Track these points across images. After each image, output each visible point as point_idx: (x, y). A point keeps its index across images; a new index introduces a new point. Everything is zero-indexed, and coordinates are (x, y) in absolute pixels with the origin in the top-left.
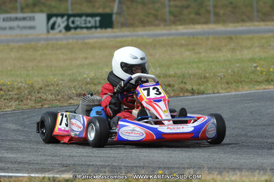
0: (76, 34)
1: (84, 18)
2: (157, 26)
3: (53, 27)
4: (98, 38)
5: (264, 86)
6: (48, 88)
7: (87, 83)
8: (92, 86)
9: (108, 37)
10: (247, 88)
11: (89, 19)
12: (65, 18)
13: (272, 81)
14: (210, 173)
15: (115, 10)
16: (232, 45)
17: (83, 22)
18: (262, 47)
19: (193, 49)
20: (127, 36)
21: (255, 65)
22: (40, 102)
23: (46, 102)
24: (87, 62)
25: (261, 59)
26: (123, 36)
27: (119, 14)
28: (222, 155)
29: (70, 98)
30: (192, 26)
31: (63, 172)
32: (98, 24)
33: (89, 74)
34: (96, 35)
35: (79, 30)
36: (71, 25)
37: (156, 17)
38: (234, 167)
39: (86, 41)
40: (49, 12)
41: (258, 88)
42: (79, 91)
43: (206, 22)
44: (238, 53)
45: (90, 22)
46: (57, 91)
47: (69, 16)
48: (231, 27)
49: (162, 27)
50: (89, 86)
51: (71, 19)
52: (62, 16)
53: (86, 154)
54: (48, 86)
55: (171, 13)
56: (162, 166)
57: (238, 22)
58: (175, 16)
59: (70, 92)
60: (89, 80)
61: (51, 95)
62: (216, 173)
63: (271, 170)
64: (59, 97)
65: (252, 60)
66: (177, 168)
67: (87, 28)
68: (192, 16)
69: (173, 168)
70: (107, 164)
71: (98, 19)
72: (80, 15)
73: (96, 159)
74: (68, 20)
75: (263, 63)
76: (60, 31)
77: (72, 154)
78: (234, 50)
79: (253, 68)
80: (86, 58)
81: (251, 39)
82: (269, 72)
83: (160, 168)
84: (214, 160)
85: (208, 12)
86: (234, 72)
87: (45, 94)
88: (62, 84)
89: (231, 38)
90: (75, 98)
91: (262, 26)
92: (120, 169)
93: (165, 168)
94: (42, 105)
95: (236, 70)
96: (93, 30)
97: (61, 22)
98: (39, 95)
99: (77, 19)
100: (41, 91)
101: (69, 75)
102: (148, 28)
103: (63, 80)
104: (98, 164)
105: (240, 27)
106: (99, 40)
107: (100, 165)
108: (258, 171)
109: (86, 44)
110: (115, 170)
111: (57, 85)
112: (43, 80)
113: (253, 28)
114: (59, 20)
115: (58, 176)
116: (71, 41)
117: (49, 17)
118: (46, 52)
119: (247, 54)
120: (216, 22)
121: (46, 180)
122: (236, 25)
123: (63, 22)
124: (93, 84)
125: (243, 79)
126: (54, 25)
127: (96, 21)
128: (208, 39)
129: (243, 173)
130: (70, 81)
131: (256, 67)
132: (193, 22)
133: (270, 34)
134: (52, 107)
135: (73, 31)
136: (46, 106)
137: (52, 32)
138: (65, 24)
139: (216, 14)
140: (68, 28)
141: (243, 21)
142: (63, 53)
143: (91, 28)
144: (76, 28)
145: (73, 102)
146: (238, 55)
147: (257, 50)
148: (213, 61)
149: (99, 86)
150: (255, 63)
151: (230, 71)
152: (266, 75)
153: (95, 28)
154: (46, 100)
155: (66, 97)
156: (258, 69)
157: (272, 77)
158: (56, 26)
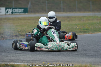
1: (18, 9)
2: (43, 12)
5: (79, 34)
7: (19, 32)
8: (21, 32)
11: (20, 10)
12: (12, 9)
15: (29, 7)
16: (69, 19)
17: (18, 11)
18: (79, 20)
21: (76, 26)
24: (19, 24)
25: (78, 24)
29: (13, 37)
31: (11, 62)
32: (23, 11)
33: (19, 29)
37: (43, 9)
40: (6, 7)
42: (16, 34)
43: (60, 11)
44: (71, 22)
46: (8, 34)
47: (13, 9)
49: (45, 13)
50: (19, 33)
52: (10, 8)
54: (5, 32)
55: (48, 8)
56: (44, 60)
57: (71, 12)
59: (13, 35)
60: (19, 30)
64: (9, 36)
66: (50, 61)
67: (19, 13)
68: (55, 9)
69: (48, 61)
70: (25, 59)
71: (23, 10)
75: (79, 26)
76: (10, 14)
77: (13, 56)
78: (69, 21)
79: (76, 27)
80: (18, 23)
83: (43, 61)
87: (4, 35)
89: (68, 17)
90: (15, 37)
92: (30, 61)
93: (45, 61)
94: (3, 39)
95: (70, 28)
96: (21, 13)
97: (10, 11)
98: (2, 35)
99: (15, 9)
101: (13, 29)
103: (11, 30)
104: (22, 59)
111: (9, 32)
115: (9, 63)
117: (6, 9)
120: (64, 11)
121: (5, 65)
127: (22, 11)
130: (13, 31)
131: (77, 27)
136: (5, 39)
137: (7, 14)
139: (63, 9)
142: (11, 21)
144: (15, 13)
147: (77, 21)
149: (23, 33)
150: (76, 25)
151: (68, 28)
152: (80, 30)
153: (22, 13)
154: (5, 37)
155: (11, 36)
156: (77, 28)
157: (82, 31)
158: (8, 12)
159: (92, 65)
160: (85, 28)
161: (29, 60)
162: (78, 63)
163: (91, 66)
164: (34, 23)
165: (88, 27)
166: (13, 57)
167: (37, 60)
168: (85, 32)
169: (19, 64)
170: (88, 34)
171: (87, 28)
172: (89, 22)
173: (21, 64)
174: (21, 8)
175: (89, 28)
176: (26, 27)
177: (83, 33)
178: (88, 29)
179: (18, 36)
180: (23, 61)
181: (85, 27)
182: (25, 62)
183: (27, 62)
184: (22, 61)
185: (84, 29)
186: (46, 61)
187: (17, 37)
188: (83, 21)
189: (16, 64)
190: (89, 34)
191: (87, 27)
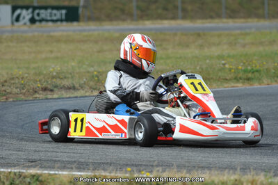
0: (42, 27)
1: (49, 11)
2: (124, 20)
3: (18, 19)
4: (63, 31)
5: (233, 84)
6: (13, 82)
8: (58, 80)
9: (74, 31)
10: (215, 85)
11: (55, 11)
12: (30, 10)
13: (241, 78)
14: (178, 172)
15: (82, 3)
16: (200, 41)
17: (48, 15)
18: (230, 44)
19: (161, 45)
20: (94, 30)
21: (223, 62)
22: (4, 95)
23: (11, 95)
24: (53, 55)
25: (229, 56)
26: (89, 30)
27: (85, 7)
28: (190, 153)
29: (36, 92)
30: (159, 21)
31: (29, 167)
32: (64, 17)
33: (54, 68)
34: (62, 28)
35: (44, 23)
36: (37, 18)
37: (123, 11)
38: (202, 165)
39: (52, 34)
40: (14, 4)
41: (226, 85)
42: (45, 85)
43: (174, 18)
44: (206, 50)
45: (55, 15)
46: (22, 84)
47: (35, 8)
48: (199, 24)
49: (129, 21)
50: (54, 80)
51: (37, 11)
52: (27, 8)
53: (52, 150)
54: (13, 79)
55: (138, 7)
56: (129, 163)
57: (206, 19)
58: (142, 11)
59: (35, 86)
60: (55, 74)
61: (17, 88)
62: (185, 171)
63: (241, 169)
64: (24, 91)
65: (220, 57)
66: (145, 165)
67: (53, 21)
68: (160, 11)
69: (141, 165)
70: (73, 160)
71: (64, 12)
72: (46, 8)
73: (61, 154)
74: (33, 12)
75: (232, 60)
76: (25, 24)
77: (37, 149)
78: (201, 46)
79: (222, 66)
80: (51, 52)
81: (219, 36)
82: (237, 69)
83: (127, 165)
84: (182, 159)
85: (176, 7)
86: (202, 69)
87: (10, 87)
88: (27, 77)
89: (199, 35)
90: (41, 92)
91: (230, 23)
92: (87, 165)
94: (6, 99)
95: (204, 67)
96: (59, 23)
97: (26, 14)
98: (4, 88)
99: (42, 11)
100: (6, 84)
101: (34, 68)
102: (115, 23)
103: (28, 74)
104: (64, 160)
105: (208, 24)
106: (65, 33)
107: (67, 161)
108: (227, 171)
109: (51, 37)
110: (82, 167)
111: (22, 78)
112: (7, 73)
113: (221, 25)
114: (24, 12)
115: (24, 171)
116: (36, 34)
117: (14, 9)
118: (11, 44)
119: (215, 51)
120: (184, 18)
121: (12, 175)
122: (204, 21)
123: (28, 14)
124: (59, 78)
125: (211, 76)
126: (18, 17)
127: (61, 14)
128: (175, 35)
129: (213, 172)
130: (35, 74)
131: (224, 64)
132: (161, 17)
133: (238, 32)
134: (17, 101)
135: (38, 24)
136: (11, 100)
137: (16, 24)
138: (30, 16)
139: (184, 10)
140: (33, 21)
141: (211, 17)
142: (28, 46)
143: (57, 21)
144: (41, 21)
145: (38, 96)
146: (206, 51)
147: (225, 47)
148: (181, 58)
149: (65, 80)
150: (224, 60)
151: (198, 68)
152: (235, 72)
153: (61, 21)
154: (10, 93)
155: (31, 91)
156: (227, 66)
157: (241, 75)
158: (21, 18)
159: (271, 178)
160: (249, 68)
161: (83, 160)
162: (231, 172)
163: (270, 180)
164: (99, 52)
165: (258, 66)
166: (35, 151)
167: (109, 161)
168: (248, 79)
169: (57, 172)
170: (259, 86)
171: (256, 66)
172: (261, 49)
173: (60, 173)
174: (58, 8)
175: (262, 69)
176: (73, 64)
177: (243, 83)
178: (257, 71)
179: (52, 91)
180: (68, 166)
181: (249, 64)
182: (72, 168)
183: (79, 169)
184: (63, 165)
185: (245, 71)
186: (136, 165)
187: (49, 93)
188: (244, 46)
189: (46, 172)
190: (260, 84)
191: (254, 66)
